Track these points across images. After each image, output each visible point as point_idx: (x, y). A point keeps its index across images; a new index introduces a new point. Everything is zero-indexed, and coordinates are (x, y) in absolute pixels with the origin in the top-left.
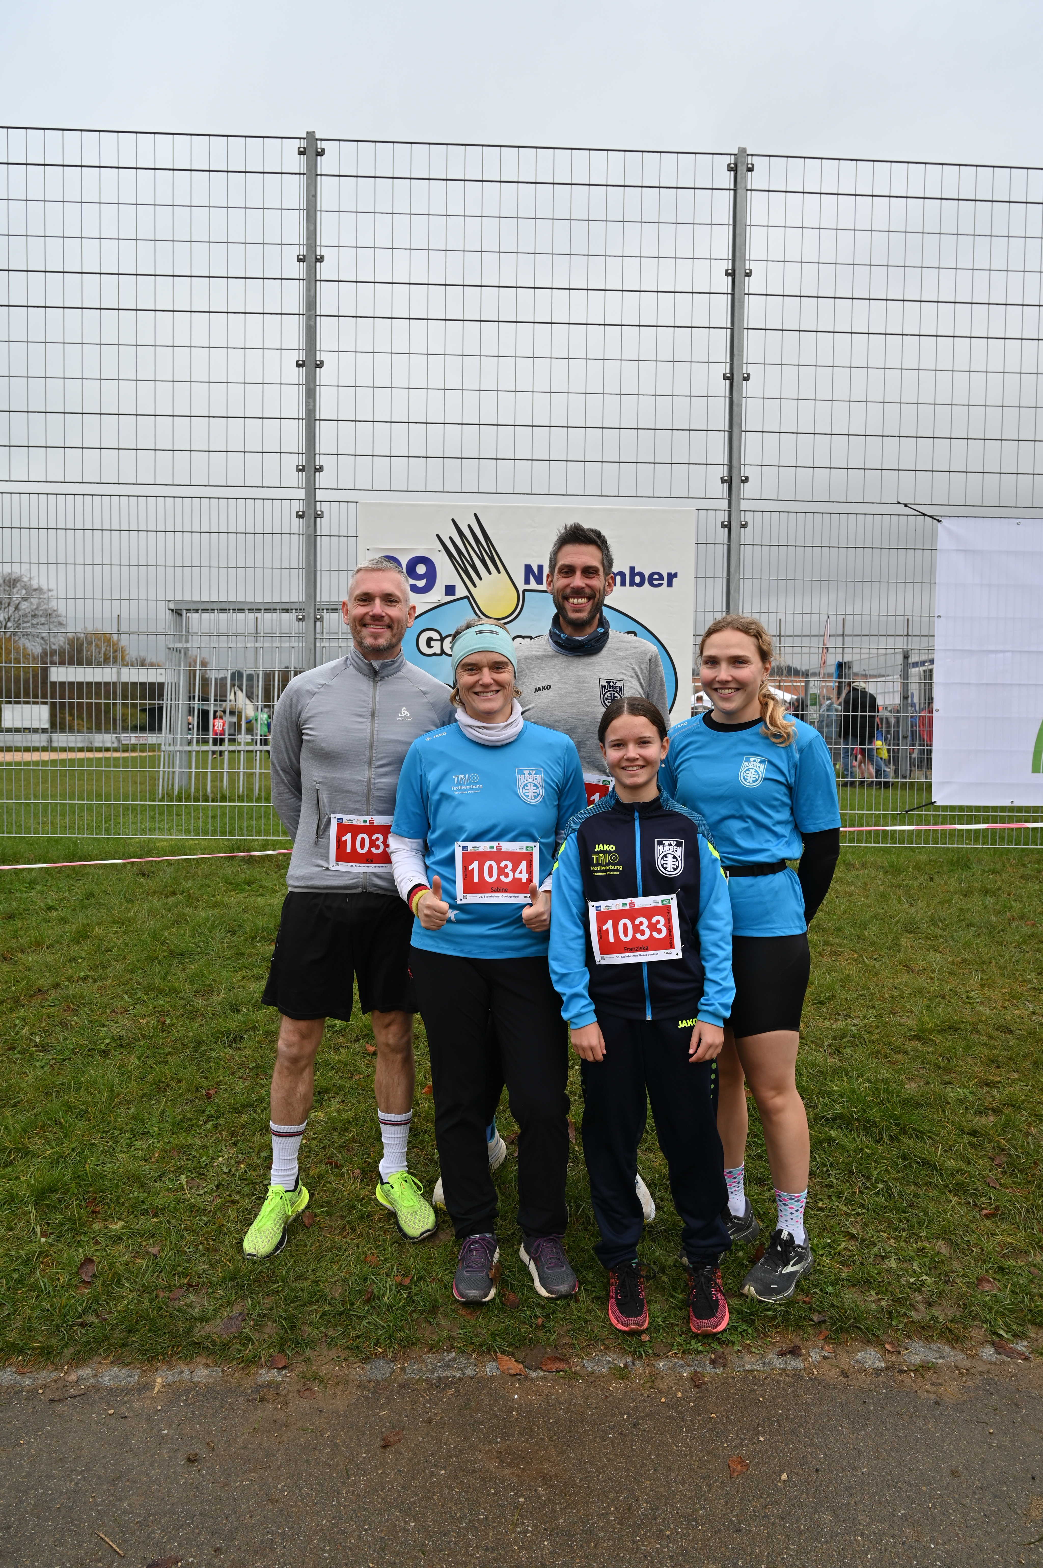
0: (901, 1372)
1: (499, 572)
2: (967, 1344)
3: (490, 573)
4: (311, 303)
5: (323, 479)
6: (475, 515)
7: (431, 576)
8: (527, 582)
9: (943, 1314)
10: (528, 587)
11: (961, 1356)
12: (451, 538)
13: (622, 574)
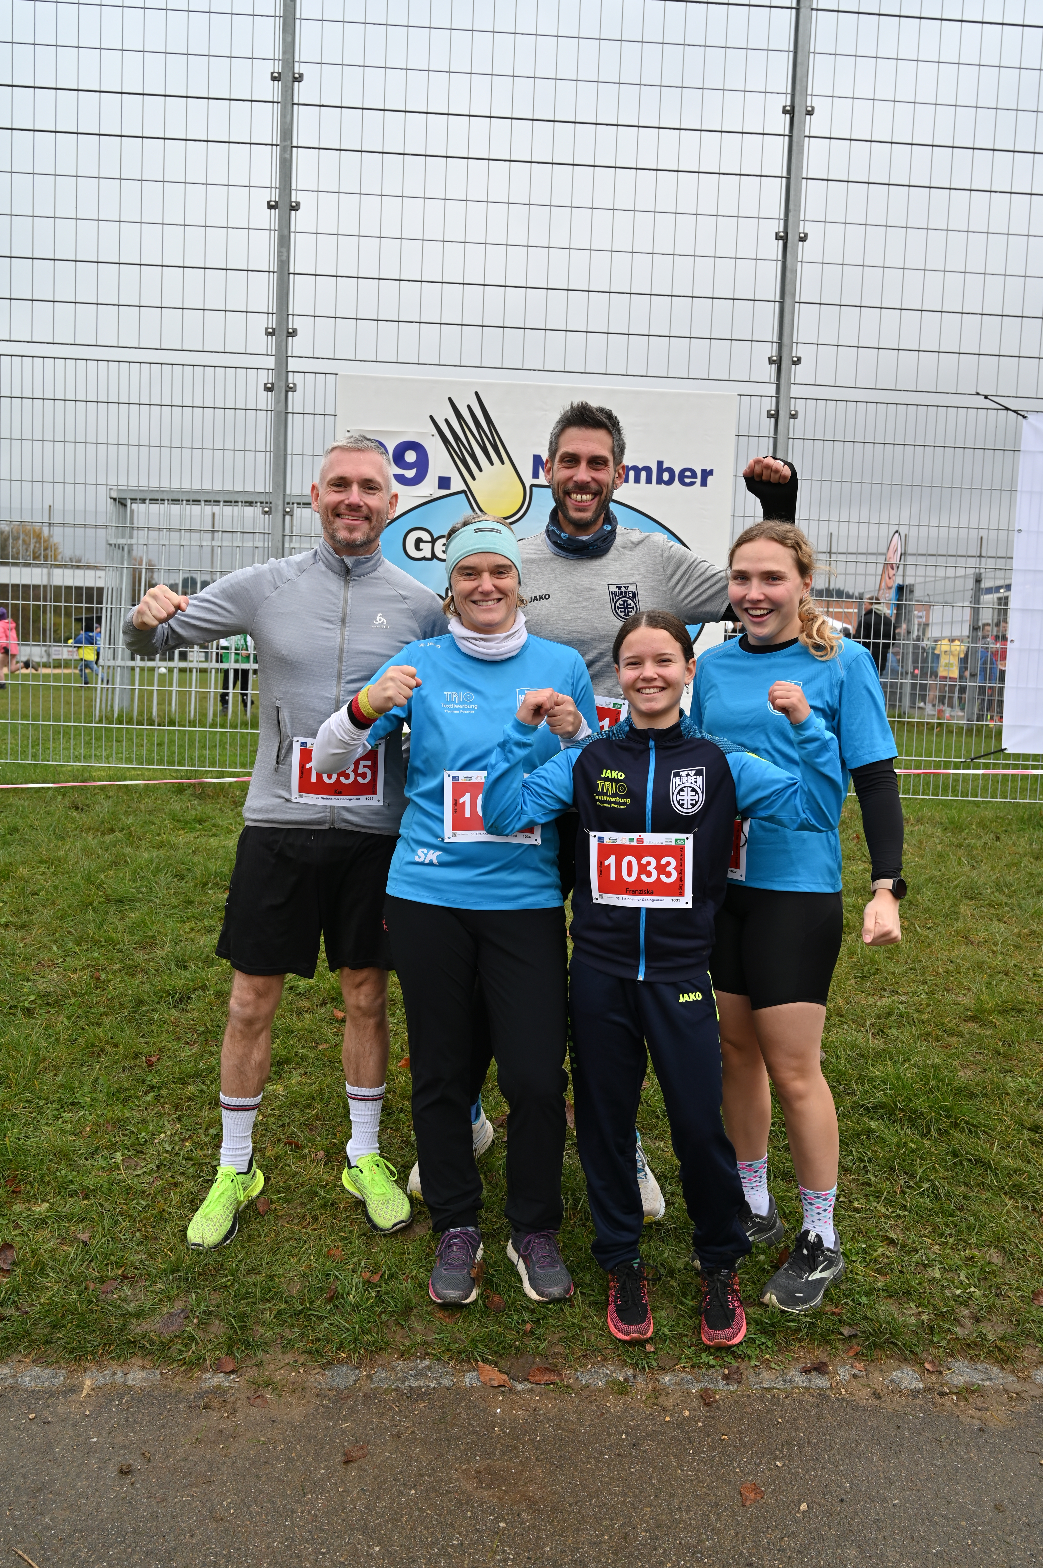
0: (942, 1394)
1: (503, 463)
2: (1019, 1365)
3: (492, 464)
4: (287, 131)
5: (296, 345)
6: (476, 393)
7: (422, 466)
8: (536, 475)
9: (992, 1331)
10: (536, 482)
11: (1011, 1378)
12: (446, 420)
13: (648, 470)
